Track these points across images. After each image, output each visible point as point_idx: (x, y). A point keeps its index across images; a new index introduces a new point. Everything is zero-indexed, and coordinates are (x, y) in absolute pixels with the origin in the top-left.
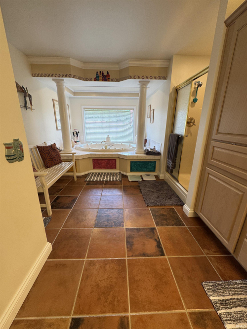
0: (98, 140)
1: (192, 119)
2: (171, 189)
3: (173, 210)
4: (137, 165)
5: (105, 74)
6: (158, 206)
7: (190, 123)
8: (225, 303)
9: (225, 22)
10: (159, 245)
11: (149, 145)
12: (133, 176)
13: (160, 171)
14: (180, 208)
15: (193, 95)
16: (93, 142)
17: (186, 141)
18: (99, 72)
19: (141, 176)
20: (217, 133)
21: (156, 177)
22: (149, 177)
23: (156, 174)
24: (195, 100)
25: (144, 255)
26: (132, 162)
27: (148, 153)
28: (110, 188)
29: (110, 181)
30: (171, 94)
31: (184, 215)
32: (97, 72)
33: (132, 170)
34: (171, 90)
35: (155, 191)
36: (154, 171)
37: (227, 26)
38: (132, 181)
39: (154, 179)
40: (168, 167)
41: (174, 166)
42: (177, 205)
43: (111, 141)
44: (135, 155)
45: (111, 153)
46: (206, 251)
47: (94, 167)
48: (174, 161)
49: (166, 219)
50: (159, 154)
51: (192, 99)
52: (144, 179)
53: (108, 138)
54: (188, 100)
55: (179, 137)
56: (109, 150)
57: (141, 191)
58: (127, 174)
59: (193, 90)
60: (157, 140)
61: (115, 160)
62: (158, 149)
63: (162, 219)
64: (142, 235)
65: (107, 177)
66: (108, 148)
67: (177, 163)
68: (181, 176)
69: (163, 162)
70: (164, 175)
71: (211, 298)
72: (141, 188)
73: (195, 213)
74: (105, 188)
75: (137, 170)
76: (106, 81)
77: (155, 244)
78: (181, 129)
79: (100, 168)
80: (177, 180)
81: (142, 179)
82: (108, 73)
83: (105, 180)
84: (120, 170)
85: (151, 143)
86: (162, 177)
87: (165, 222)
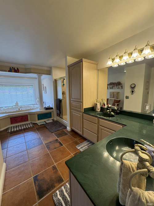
0: (9, 106)
1: (64, 92)
2: (61, 123)
3: (63, 131)
4: (41, 116)
5: (16, 69)
6: (57, 131)
7: (63, 93)
8: (81, 148)
9: (68, 66)
10: (60, 143)
11: (45, 105)
12: (40, 122)
13: (54, 117)
14: (65, 129)
15: (62, 82)
16: (5, 107)
17: (63, 101)
18: (11, 68)
19: (45, 121)
20: (72, 98)
21: (53, 120)
22: (49, 121)
23: (52, 119)
24: (64, 85)
25: (55, 148)
26: (38, 115)
27: (47, 109)
28: (28, 131)
29: (26, 128)
30: (53, 82)
31: (67, 131)
32: (10, 68)
33: (39, 119)
34: (53, 80)
35: (54, 126)
36: (51, 117)
37: (68, 67)
38: (41, 125)
39: (52, 121)
40: (57, 114)
41: (60, 113)
42: (64, 129)
43: (19, 105)
44: (39, 111)
45: (24, 112)
46: (76, 139)
47: (12, 123)
48: (60, 110)
49: (61, 135)
50: (52, 108)
51: (62, 84)
52: (47, 122)
53: (17, 104)
54: (61, 84)
55: (60, 100)
56: (22, 111)
57: (47, 128)
58: (36, 122)
59: (62, 80)
60: (50, 102)
61: (27, 116)
62: (51, 106)
63: (59, 135)
64: (53, 143)
65: (23, 127)
66: (20, 109)
67: (61, 111)
68: (64, 117)
69: (55, 112)
70: (56, 118)
71: (78, 148)
72: (47, 127)
73: (71, 129)
74: (25, 132)
75: (42, 119)
76: (17, 72)
77: (59, 144)
78: (60, 96)
79: (17, 122)
80: (62, 118)
81: (46, 122)
82: (18, 69)
83: (23, 128)
84: (31, 121)
85: (46, 103)
86: (55, 119)
87: (61, 136)
